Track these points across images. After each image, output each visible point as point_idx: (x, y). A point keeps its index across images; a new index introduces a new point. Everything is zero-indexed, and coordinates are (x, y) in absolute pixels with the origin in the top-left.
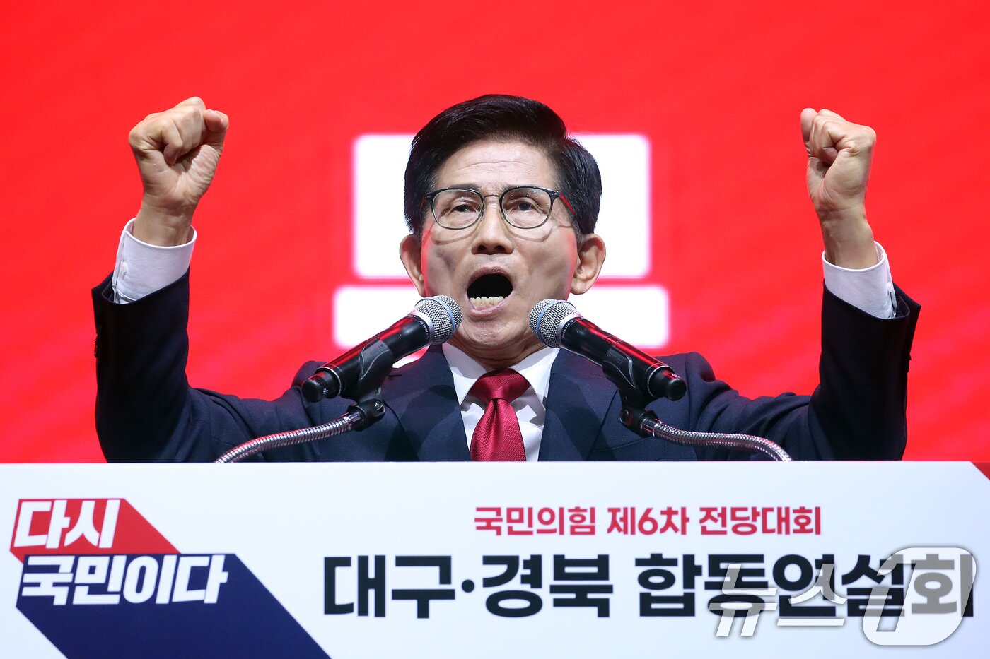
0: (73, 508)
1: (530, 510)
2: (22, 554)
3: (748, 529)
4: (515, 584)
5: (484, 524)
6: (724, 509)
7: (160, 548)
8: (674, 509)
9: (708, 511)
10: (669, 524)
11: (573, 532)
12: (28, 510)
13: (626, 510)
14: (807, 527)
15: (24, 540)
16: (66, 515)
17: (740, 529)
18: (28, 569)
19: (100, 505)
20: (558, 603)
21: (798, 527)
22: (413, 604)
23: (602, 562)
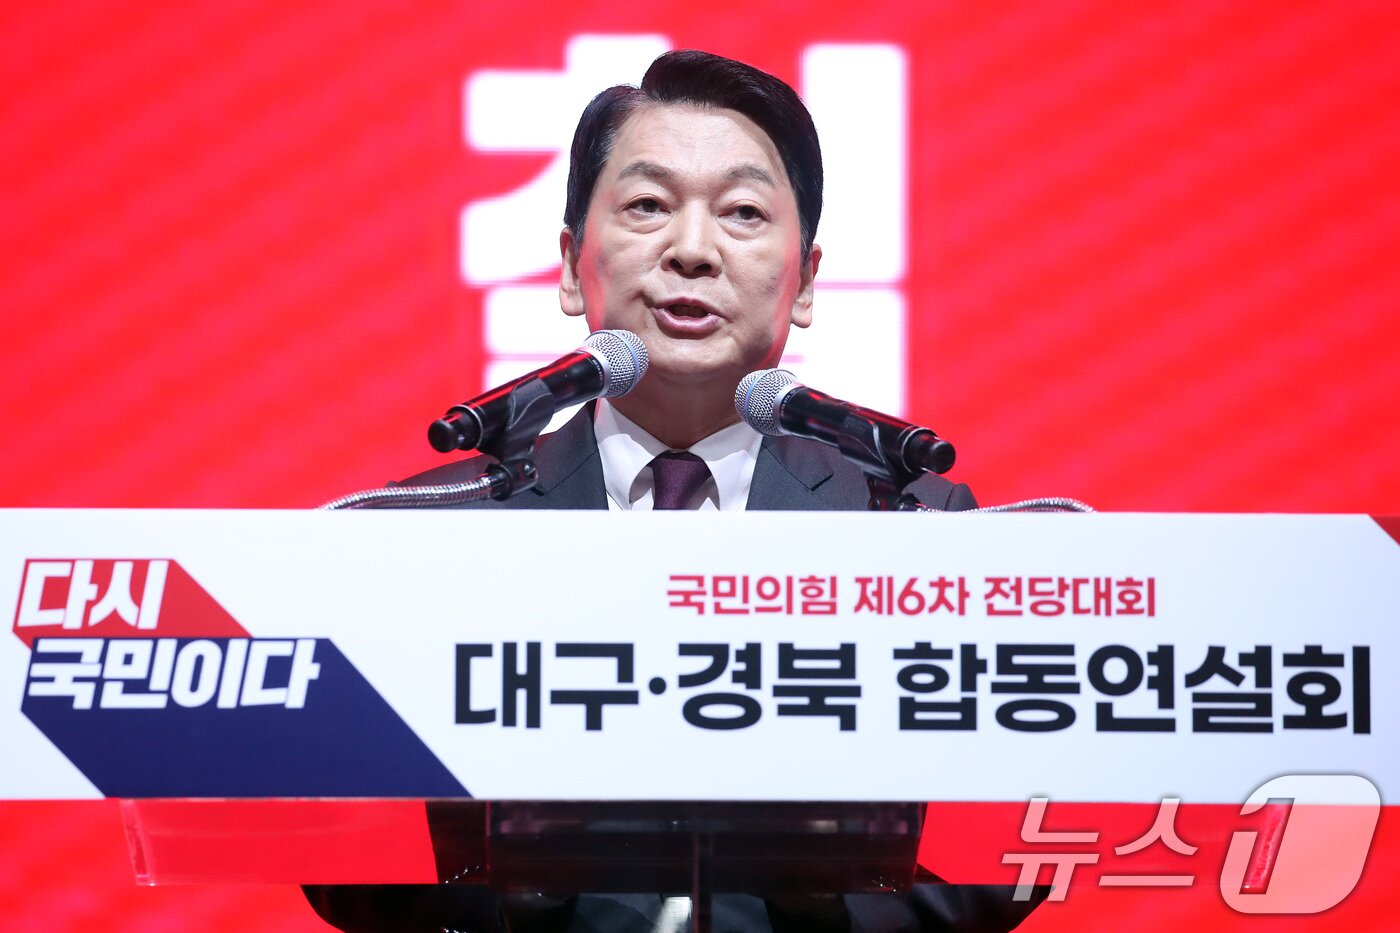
0: (102, 572)
1: (746, 580)
2: (30, 636)
3: (1053, 608)
4: (724, 684)
5: (680, 599)
6: (1019, 581)
7: (223, 630)
8: (949, 579)
9: (997, 583)
10: (942, 600)
11: (806, 610)
12: (38, 575)
13: (880, 580)
14: (1137, 606)
15: (33, 616)
16: (93, 581)
17: (1042, 608)
18: (38, 658)
19: (140, 569)
20: (784, 710)
21: (1123, 606)
22: (579, 711)
23: (847, 653)
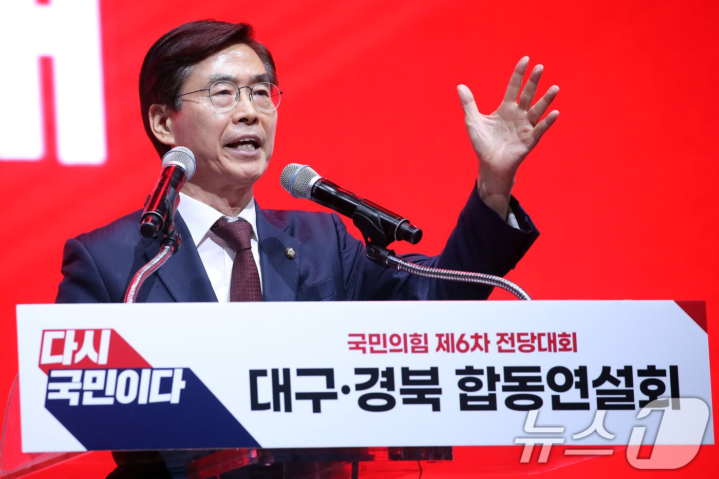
0: (79, 336)
1: (384, 336)
2: (47, 369)
3: (529, 348)
4: (377, 388)
5: (354, 346)
6: (512, 334)
7: (140, 365)
8: (479, 334)
9: (502, 335)
10: (477, 345)
11: (413, 351)
12: (49, 338)
13: (447, 335)
14: (568, 347)
15: (48, 359)
16: (75, 341)
17: (524, 348)
18: (51, 380)
19: (98, 334)
20: (406, 401)
21: (562, 347)
22: (309, 403)
23: (434, 372)
